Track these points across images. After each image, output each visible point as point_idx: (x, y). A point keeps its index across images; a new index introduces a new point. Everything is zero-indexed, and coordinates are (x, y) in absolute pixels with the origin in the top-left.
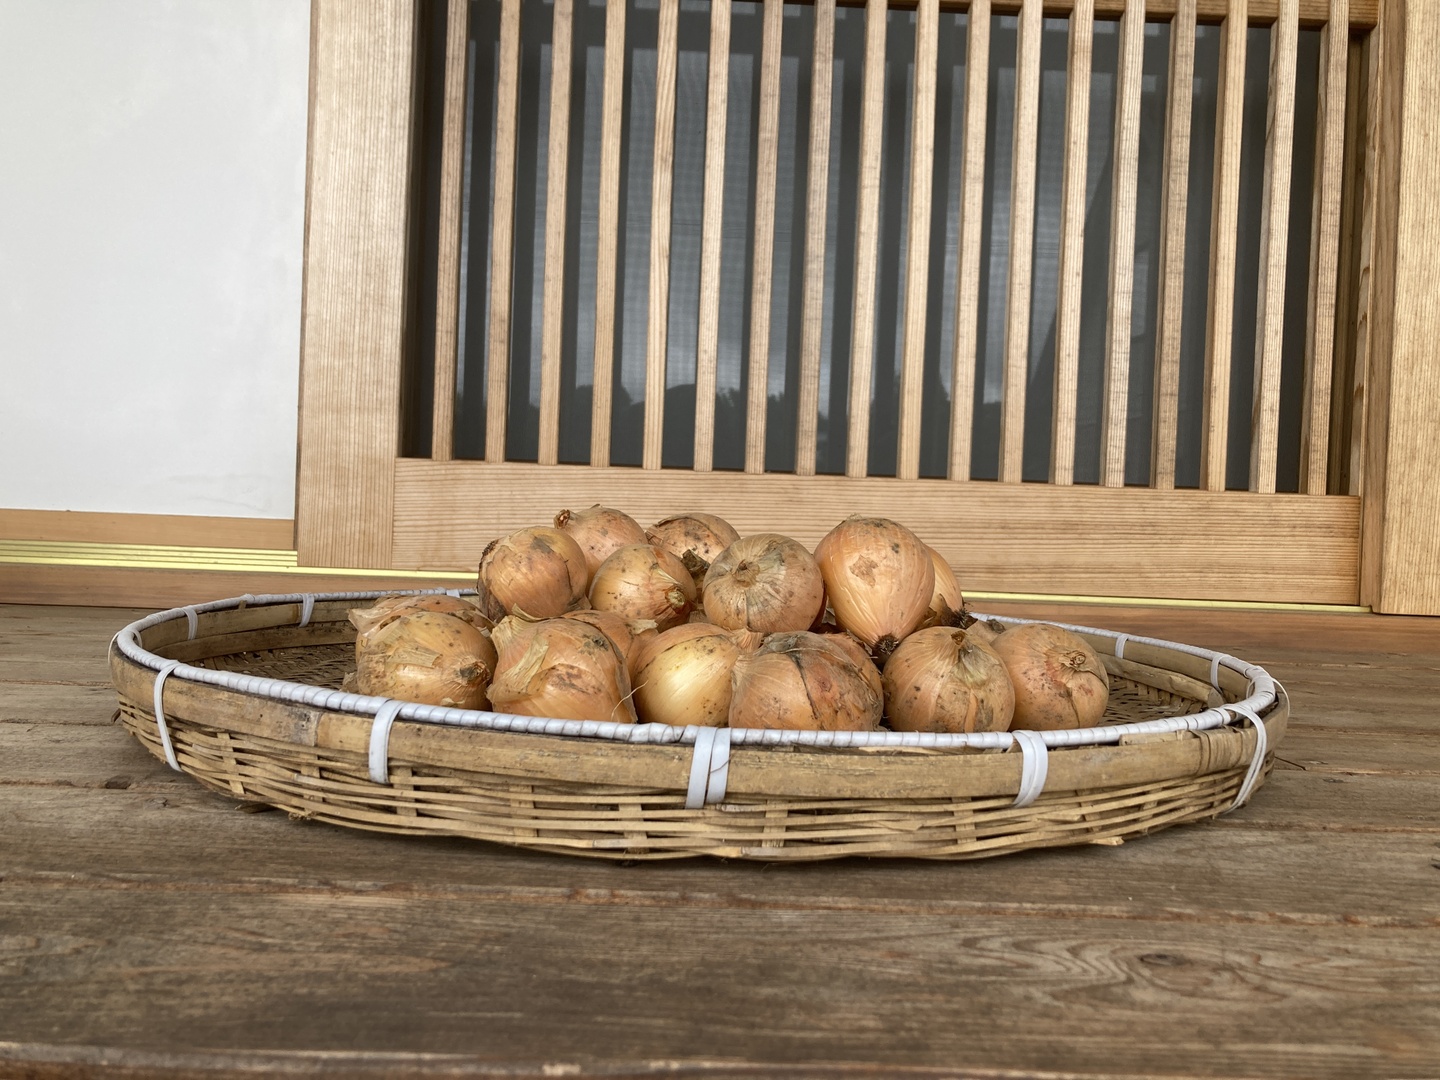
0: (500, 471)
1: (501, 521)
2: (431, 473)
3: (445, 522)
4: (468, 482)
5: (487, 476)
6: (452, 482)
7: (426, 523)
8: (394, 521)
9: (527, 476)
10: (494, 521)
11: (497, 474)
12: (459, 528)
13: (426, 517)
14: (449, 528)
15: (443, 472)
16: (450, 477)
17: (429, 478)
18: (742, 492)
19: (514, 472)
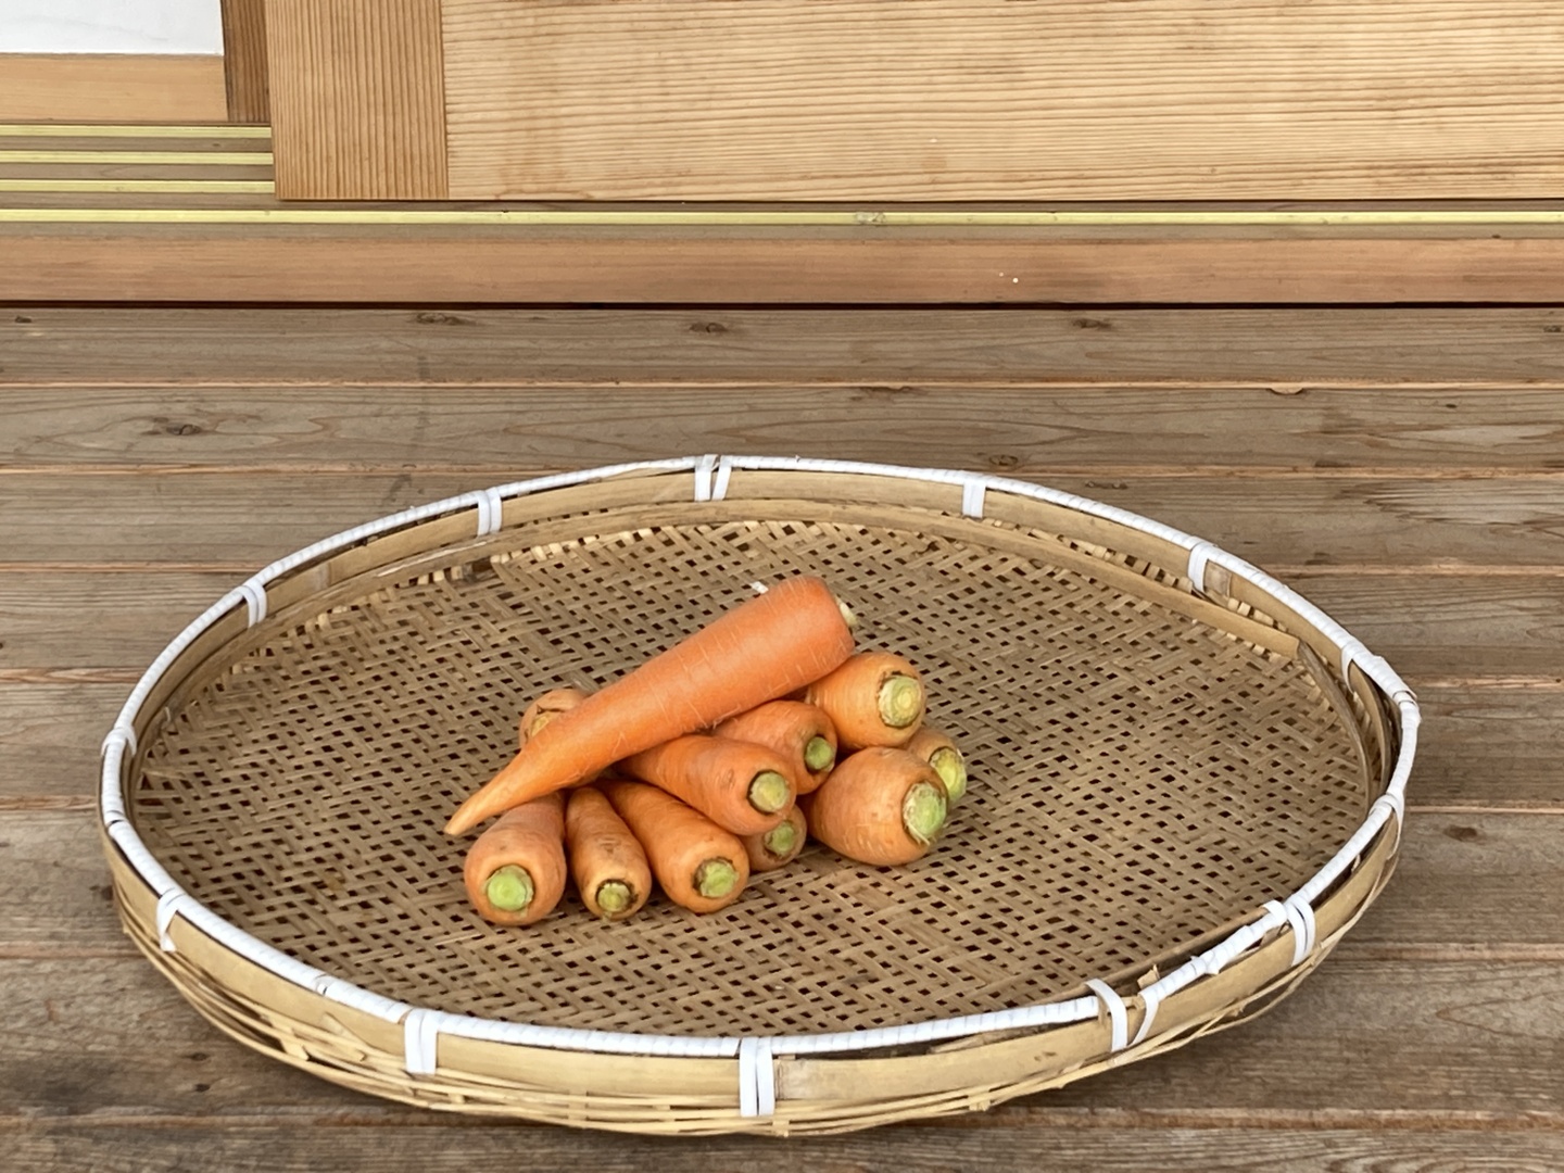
0: (635, 16)
1: (644, 107)
2: (508, 23)
3: (539, 112)
4: (577, 37)
5: (613, 26)
6: (549, 39)
7: (506, 115)
8: (445, 113)
9: (688, 23)
10: (630, 107)
11: (632, 21)
12: (566, 122)
13: (506, 105)
14: (549, 123)
15: (530, 21)
16: (544, 30)
17: (506, 33)
18: (1096, 36)
19: (663, 15)
